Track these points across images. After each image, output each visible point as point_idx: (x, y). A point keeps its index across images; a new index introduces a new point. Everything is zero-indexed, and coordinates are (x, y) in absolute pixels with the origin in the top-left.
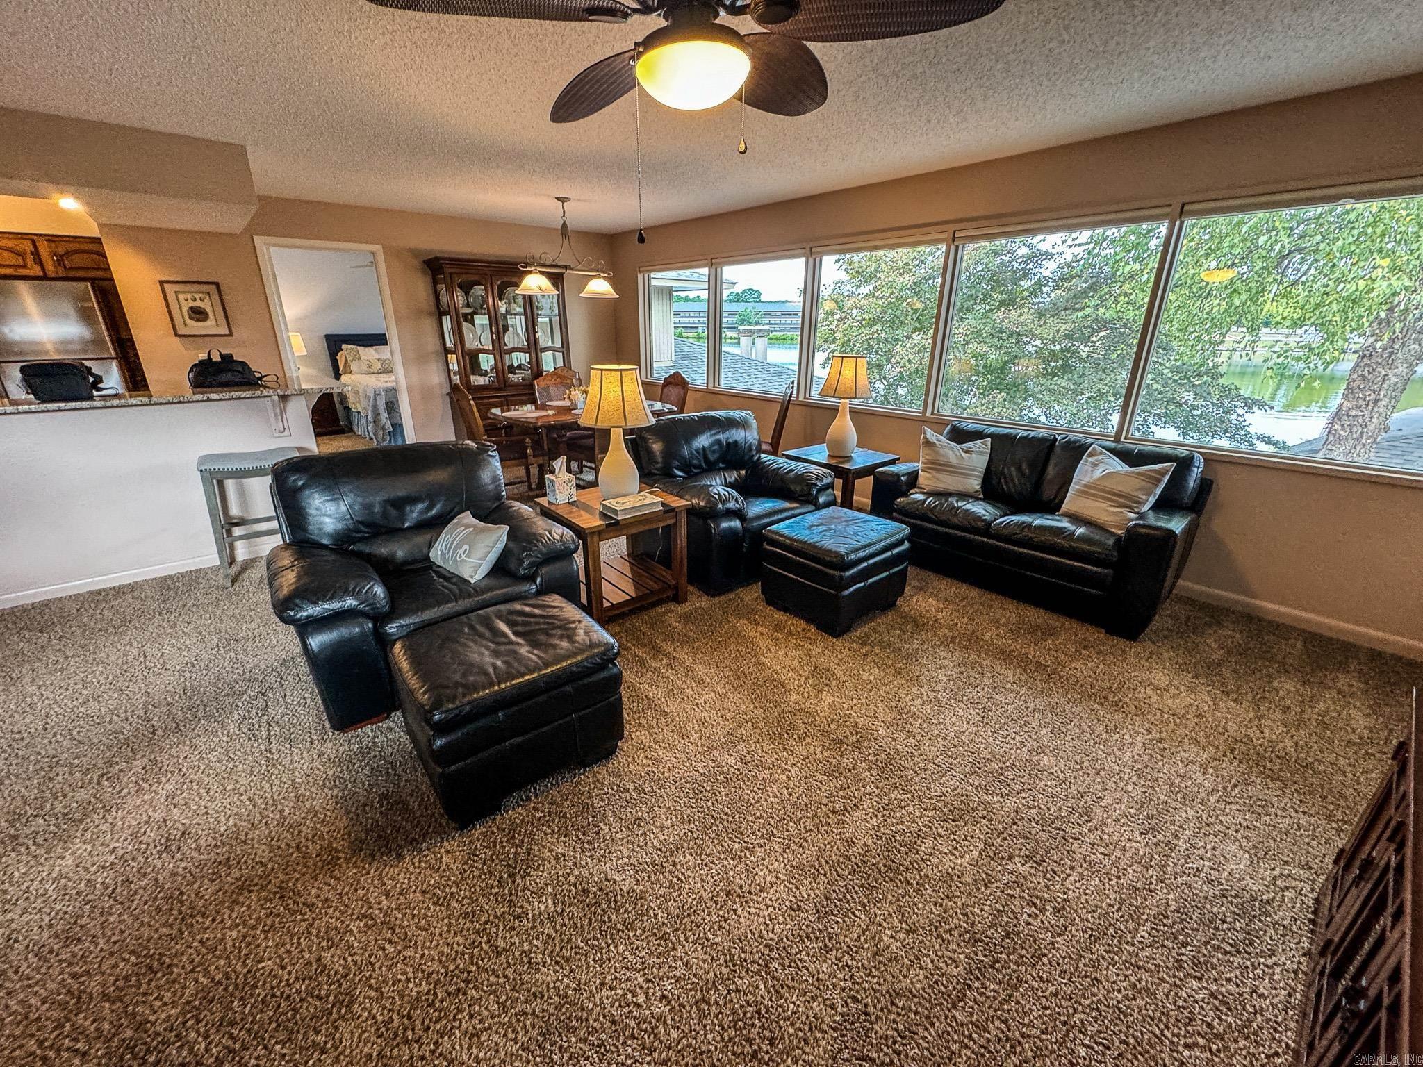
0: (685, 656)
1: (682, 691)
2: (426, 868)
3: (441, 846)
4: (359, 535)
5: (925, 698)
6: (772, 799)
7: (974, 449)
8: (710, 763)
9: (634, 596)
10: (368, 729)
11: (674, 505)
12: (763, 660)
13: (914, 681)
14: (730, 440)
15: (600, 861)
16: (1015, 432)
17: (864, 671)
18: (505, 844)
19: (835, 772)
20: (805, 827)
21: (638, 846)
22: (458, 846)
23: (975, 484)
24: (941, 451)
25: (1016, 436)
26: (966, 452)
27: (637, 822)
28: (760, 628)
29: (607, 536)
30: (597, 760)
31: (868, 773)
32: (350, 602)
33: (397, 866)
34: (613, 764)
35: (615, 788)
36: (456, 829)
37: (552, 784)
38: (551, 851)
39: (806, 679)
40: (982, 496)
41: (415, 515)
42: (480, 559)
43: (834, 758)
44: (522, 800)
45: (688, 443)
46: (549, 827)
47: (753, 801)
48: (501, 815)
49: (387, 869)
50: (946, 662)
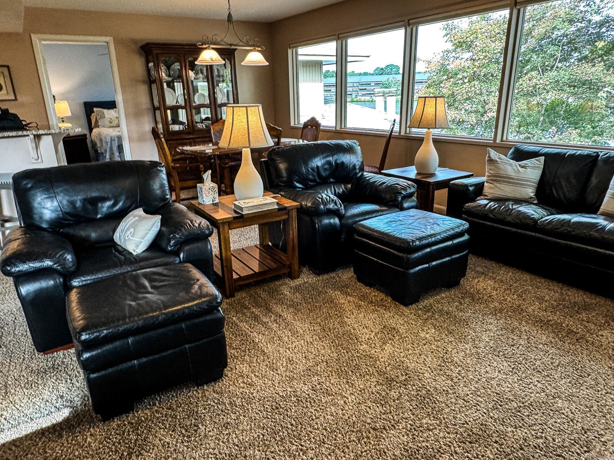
0: (288, 315)
1: (280, 338)
2: (75, 445)
3: (88, 431)
4: (66, 222)
5: (468, 352)
6: (329, 417)
7: (530, 165)
8: (289, 389)
9: (257, 271)
10: (61, 353)
11: (286, 205)
12: (346, 319)
13: (462, 339)
14: (338, 162)
15: (193, 449)
16: (565, 151)
17: (423, 330)
18: (131, 433)
19: (383, 401)
20: (349, 438)
21: (223, 442)
22: (100, 432)
23: (530, 192)
24: (501, 166)
25: (565, 154)
26: (523, 167)
27: (226, 425)
28: (349, 298)
29: (235, 226)
30: (207, 382)
31: (408, 403)
32: (48, 263)
33: (57, 441)
34: (218, 386)
35: (216, 401)
36: (100, 421)
37: (173, 396)
38: (160, 440)
39: (376, 334)
40: (535, 202)
41: (105, 209)
42: (141, 238)
43: (384, 391)
44: (150, 405)
45: (306, 163)
46: (163, 424)
47: (314, 417)
48: (133, 413)
49: (50, 443)
50: (491, 327)
